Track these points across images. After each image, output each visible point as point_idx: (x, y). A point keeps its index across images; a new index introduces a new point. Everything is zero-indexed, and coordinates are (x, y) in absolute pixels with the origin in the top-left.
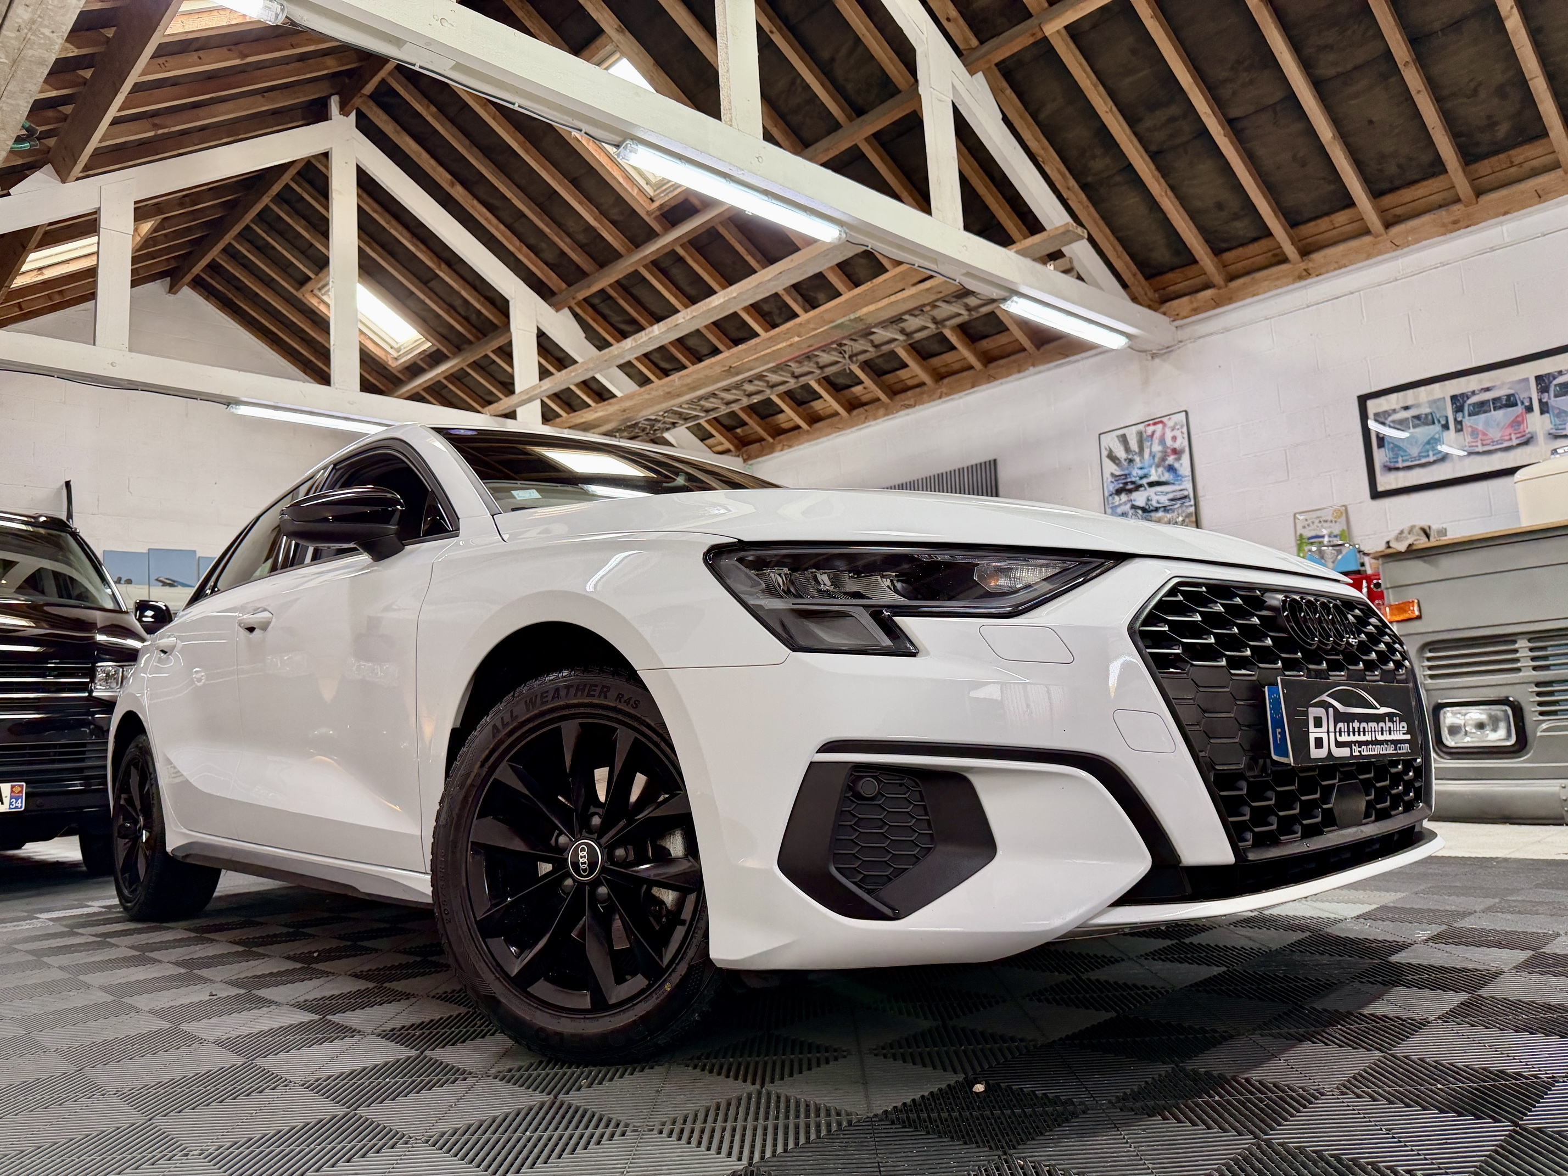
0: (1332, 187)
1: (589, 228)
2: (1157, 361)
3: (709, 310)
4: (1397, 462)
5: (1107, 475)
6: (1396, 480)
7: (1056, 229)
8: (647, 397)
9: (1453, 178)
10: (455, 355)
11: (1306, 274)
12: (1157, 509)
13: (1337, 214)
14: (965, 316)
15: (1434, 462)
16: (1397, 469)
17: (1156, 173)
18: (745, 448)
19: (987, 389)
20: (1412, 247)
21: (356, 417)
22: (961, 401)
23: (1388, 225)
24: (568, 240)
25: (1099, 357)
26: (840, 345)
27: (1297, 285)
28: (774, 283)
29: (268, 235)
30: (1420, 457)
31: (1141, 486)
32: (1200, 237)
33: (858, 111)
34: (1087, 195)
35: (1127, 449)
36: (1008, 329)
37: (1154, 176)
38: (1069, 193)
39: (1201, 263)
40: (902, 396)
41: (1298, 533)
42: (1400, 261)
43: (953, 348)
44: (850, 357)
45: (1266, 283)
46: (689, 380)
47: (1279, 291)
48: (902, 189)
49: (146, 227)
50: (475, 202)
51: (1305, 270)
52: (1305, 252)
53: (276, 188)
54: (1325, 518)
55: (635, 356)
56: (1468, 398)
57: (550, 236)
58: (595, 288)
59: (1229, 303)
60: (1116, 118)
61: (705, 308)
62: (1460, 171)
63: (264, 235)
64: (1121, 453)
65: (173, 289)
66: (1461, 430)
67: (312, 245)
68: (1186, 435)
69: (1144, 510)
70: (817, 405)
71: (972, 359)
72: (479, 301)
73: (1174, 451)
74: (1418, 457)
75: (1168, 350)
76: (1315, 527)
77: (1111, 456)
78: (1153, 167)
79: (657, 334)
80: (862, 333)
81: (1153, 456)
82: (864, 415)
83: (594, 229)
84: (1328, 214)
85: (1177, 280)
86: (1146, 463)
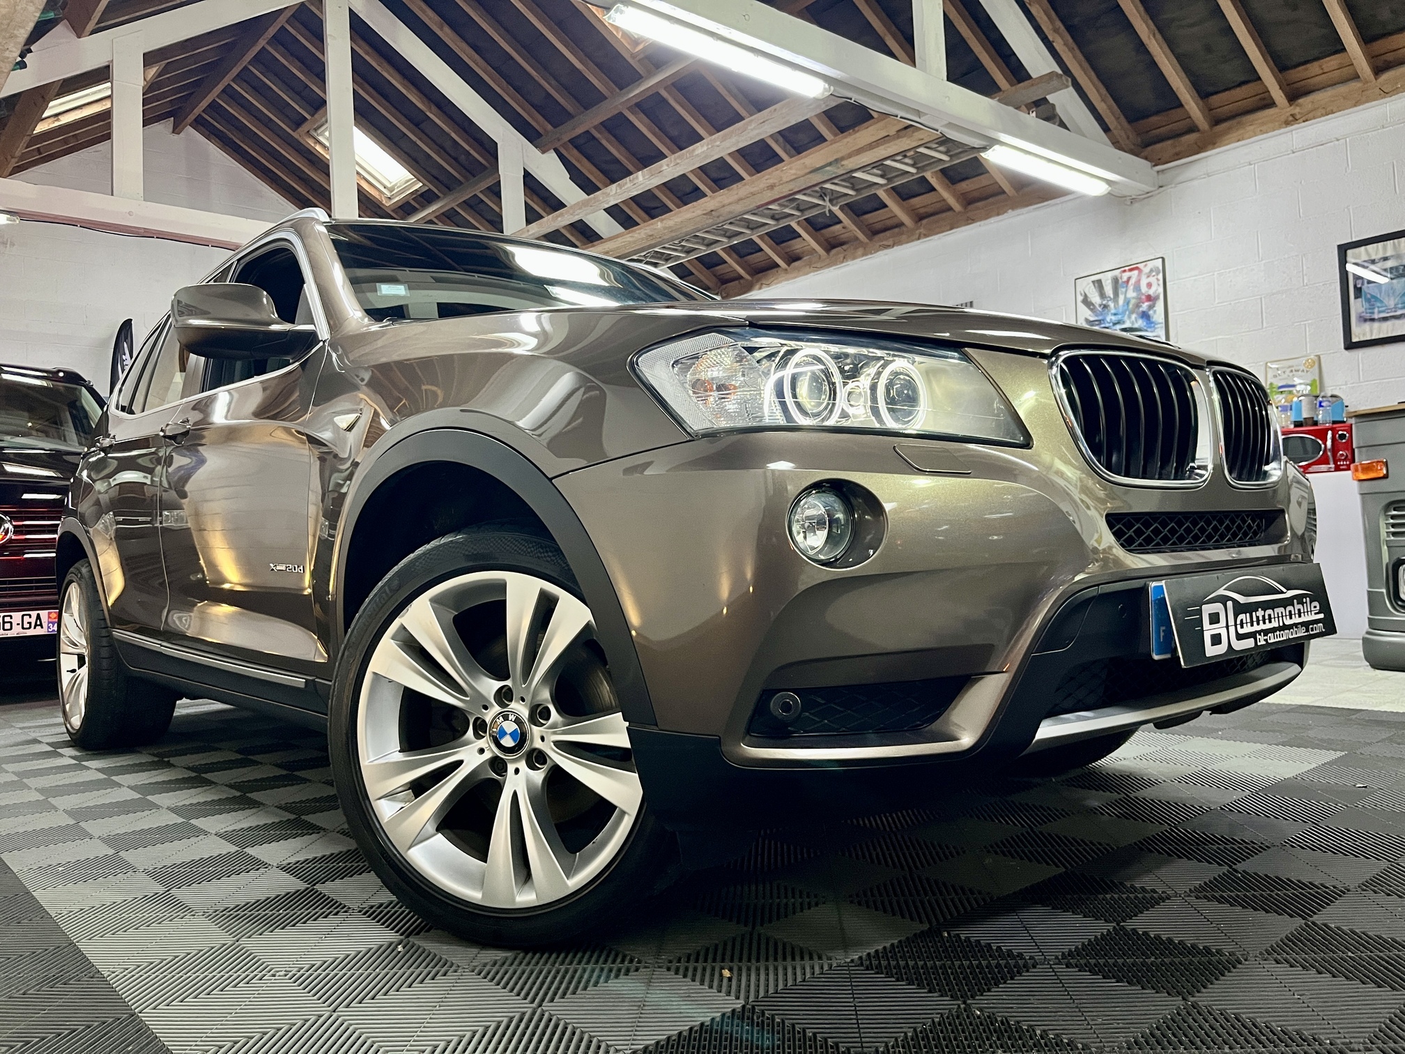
0: (1323, 32)
1: (574, 71)
2: (1136, 205)
3: (695, 156)
4: (1373, 313)
5: (1081, 320)
6: (1372, 331)
7: (1042, 77)
8: (631, 239)
10: (445, 194)
11: (1293, 120)
13: (1327, 59)
14: (948, 162)
16: (1373, 320)
18: (724, 286)
19: (966, 230)
20: (1400, 95)
22: (939, 242)
23: (1378, 71)
24: (553, 82)
26: (822, 188)
27: (1282, 130)
28: (756, 132)
29: (265, 76)
32: (1187, 81)
34: (1073, 38)
35: (1102, 295)
36: (988, 172)
37: (1142, 18)
38: (1056, 35)
39: (1186, 107)
40: (881, 235)
41: (1268, 383)
42: (1387, 108)
43: (933, 189)
44: (831, 201)
45: (1252, 127)
46: (673, 223)
47: (1265, 136)
48: (887, 33)
49: (153, 71)
50: (464, 45)
51: (1292, 115)
52: (1293, 97)
54: (1297, 368)
55: (620, 201)
57: (536, 78)
58: (579, 131)
61: (692, 154)
63: (261, 77)
64: (1095, 299)
65: (176, 129)
68: (1161, 282)
70: (796, 245)
71: (951, 201)
72: (467, 142)
73: (1149, 298)
74: (1395, 308)
75: (1148, 195)
76: (1285, 376)
77: (1086, 302)
78: (1142, 9)
79: (642, 181)
80: (842, 178)
81: (1127, 302)
82: (842, 255)
83: (579, 72)
84: (1318, 59)
85: (1160, 123)
86: (1120, 310)
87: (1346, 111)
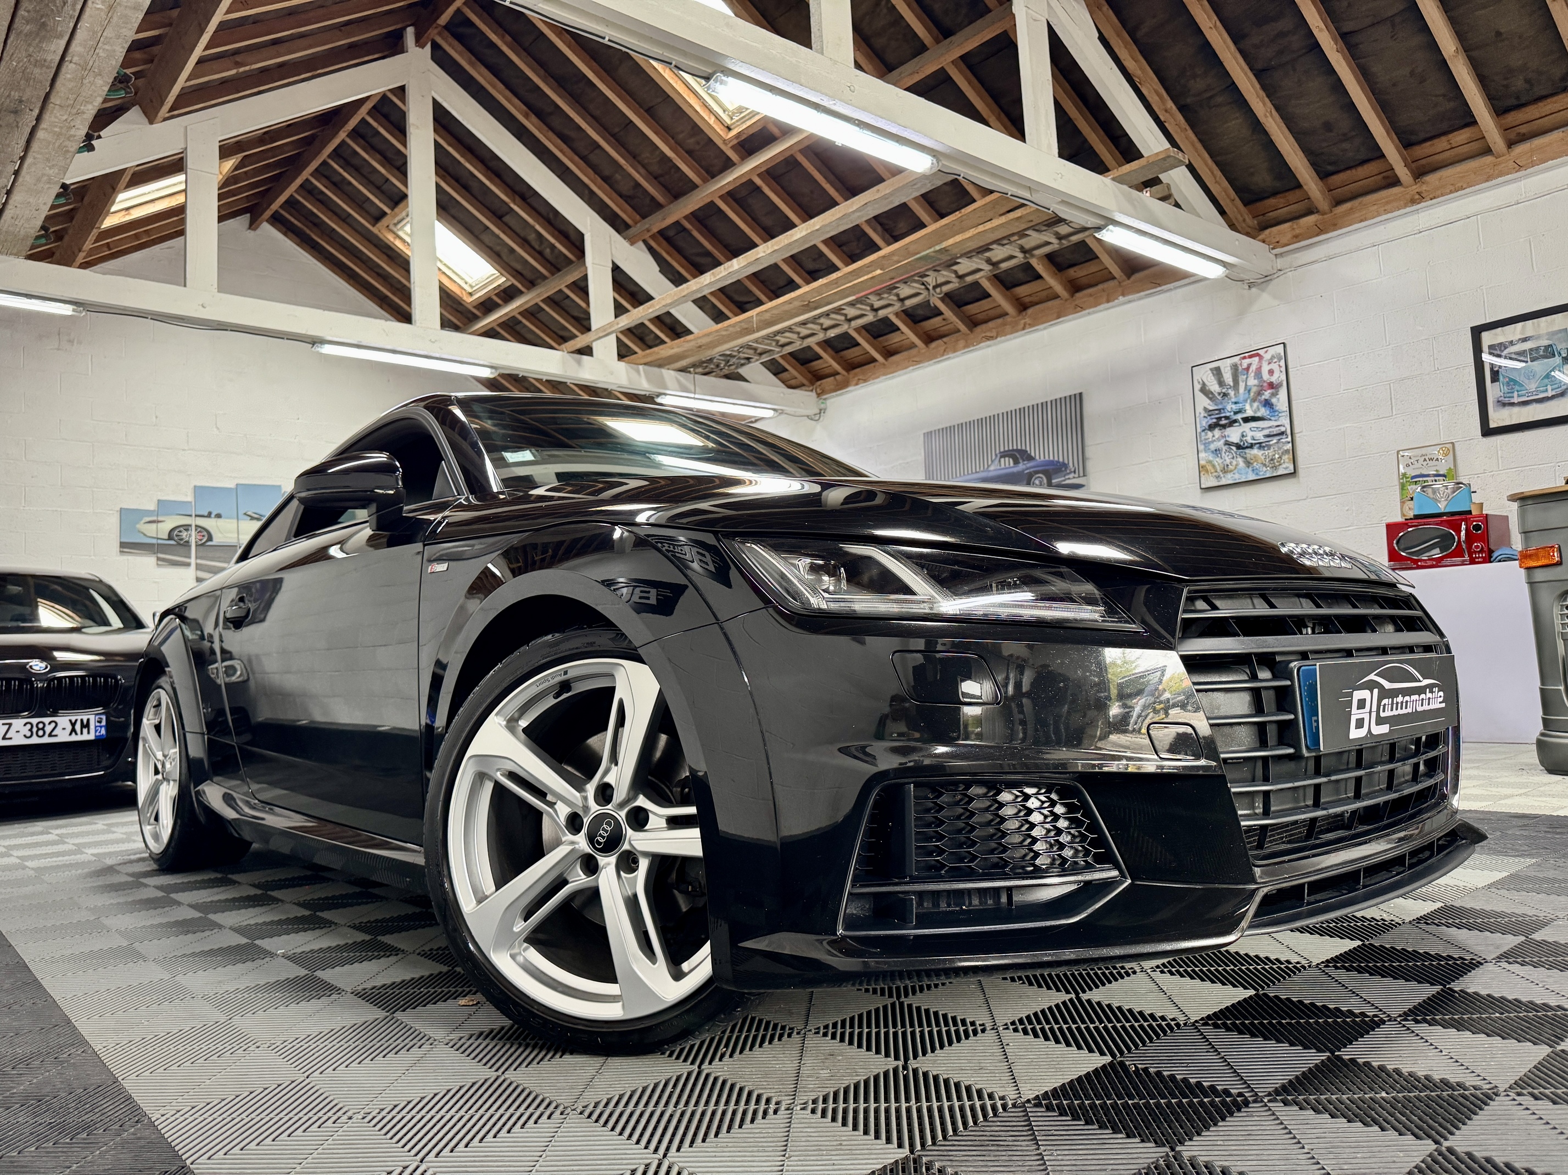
0: (1452, 104)
1: (665, 159)
2: (1254, 290)
3: (790, 244)
4: (1512, 397)
5: (1200, 409)
6: (1511, 416)
7: (1154, 155)
8: (724, 333)
10: (528, 289)
11: (1418, 199)
12: (1251, 446)
13: (1456, 133)
14: (1055, 245)
15: (1553, 397)
16: (1512, 404)
17: (1262, 93)
18: (819, 383)
19: (1074, 319)
20: (1536, 168)
21: (437, 355)
22: (1045, 332)
23: (1511, 144)
24: (642, 171)
25: (1195, 286)
26: (924, 276)
27: (1408, 209)
28: (858, 214)
29: (345, 170)
30: (1538, 392)
31: (1235, 421)
32: (1305, 160)
33: (945, 32)
34: (1184, 117)
35: (1221, 383)
36: (1097, 257)
37: (1258, 96)
38: (1167, 114)
39: (1305, 187)
40: (984, 327)
41: (1402, 470)
42: (1522, 183)
43: (1039, 277)
44: (934, 288)
45: (1376, 207)
46: (767, 316)
47: (1390, 215)
48: (991, 114)
49: (230, 164)
50: (550, 134)
51: (1418, 193)
52: (1419, 173)
53: (352, 124)
54: (1432, 457)
55: (711, 291)
57: (625, 168)
58: (670, 221)
59: (1334, 230)
60: (1220, 35)
61: (786, 242)
63: (341, 171)
64: (1214, 387)
65: (253, 225)
67: (387, 180)
68: (1283, 369)
69: (1239, 447)
70: (894, 339)
71: (1058, 288)
72: (553, 236)
73: (1271, 385)
74: (1536, 391)
75: (1267, 279)
76: (1419, 465)
77: (1205, 390)
78: (1258, 86)
80: (946, 264)
81: (1248, 390)
82: (943, 348)
83: (669, 160)
84: (1445, 133)
85: (1279, 205)
86: (1241, 398)
87: (1477, 187)
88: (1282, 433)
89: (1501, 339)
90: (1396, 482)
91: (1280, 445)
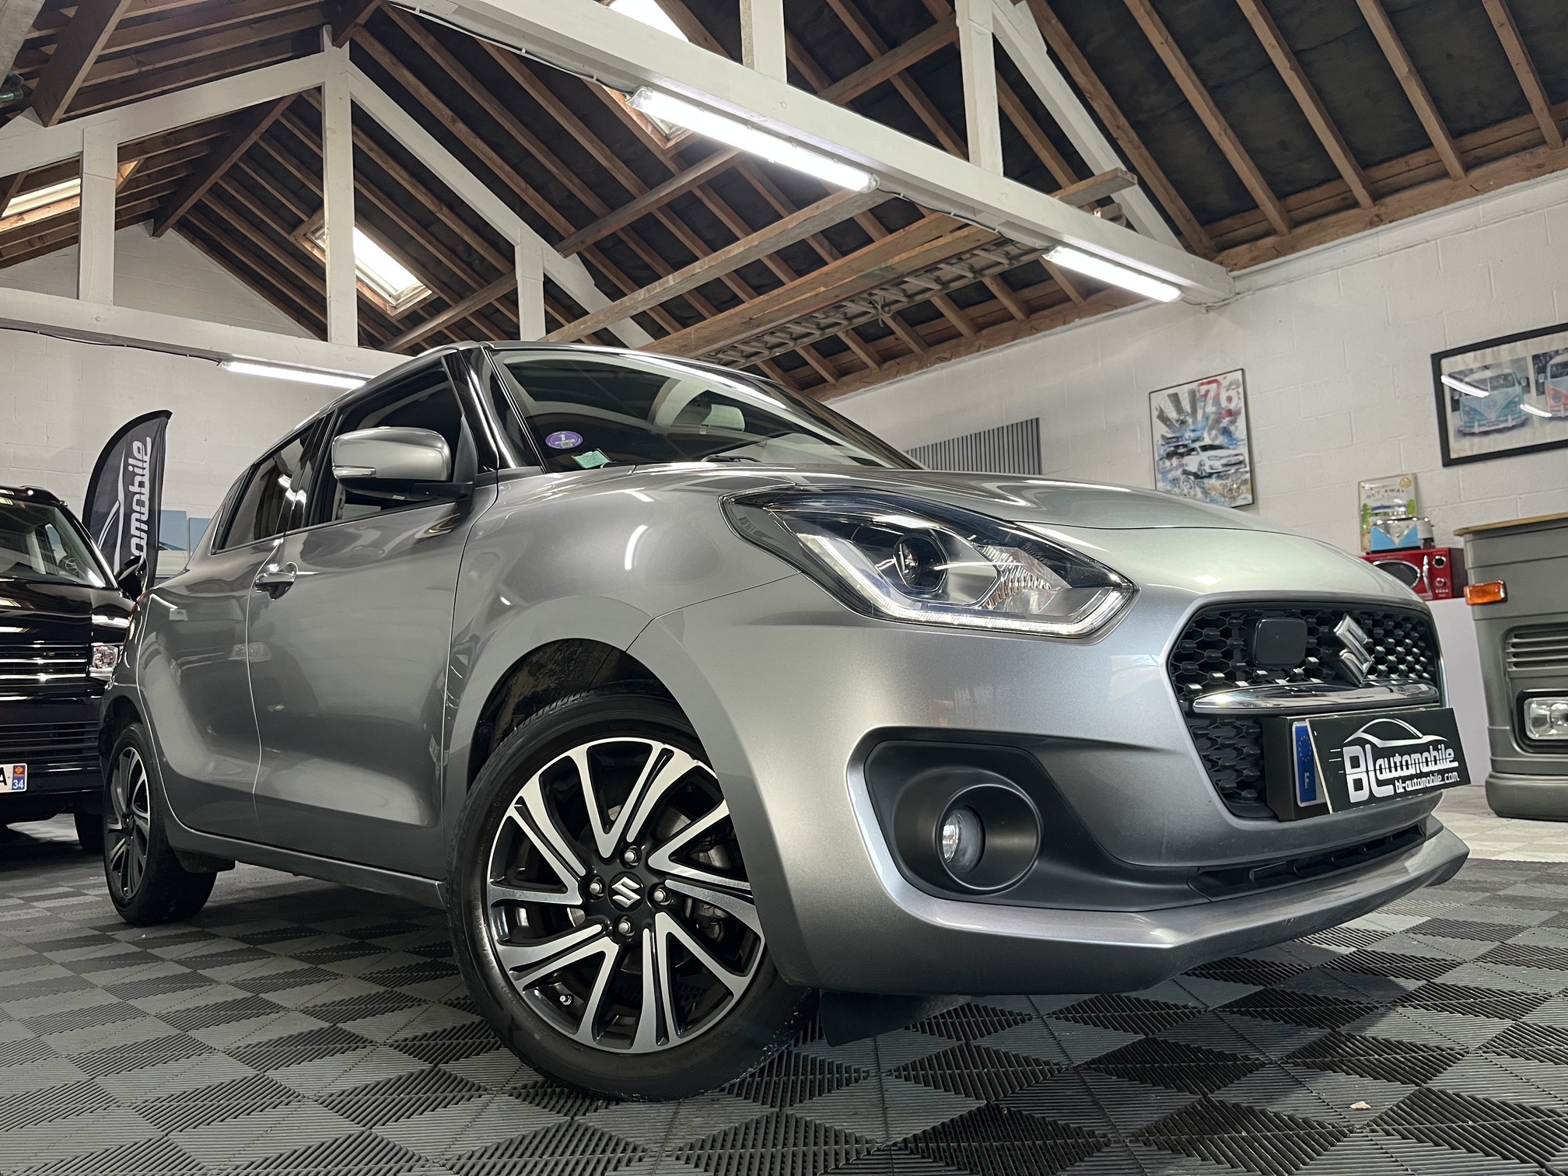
0: (1408, 126)
1: (600, 169)
2: (1212, 314)
3: (730, 258)
4: (1473, 427)
5: (1157, 437)
6: (1472, 447)
7: (1105, 174)
9: (1538, 118)
10: (456, 303)
11: (1379, 220)
12: (1210, 475)
13: (1413, 155)
14: (1006, 265)
15: (1513, 428)
16: (1473, 434)
17: (1217, 111)
19: (1030, 341)
20: (1493, 192)
21: (354, 374)
22: (1000, 354)
23: (1468, 167)
24: (576, 180)
25: (1149, 310)
26: (871, 294)
27: (1367, 232)
28: (798, 231)
29: (257, 174)
30: (1498, 422)
31: (1193, 450)
32: (1262, 180)
33: (890, 42)
34: (1138, 134)
35: (1179, 409)
36: (1052, 278)
37: (1211, 113)
38: (1119, 131)
39: (1262, 208)
40: (938, 347)
41: (1362, 503)
42: (1479, 208)
43: (994, 297)
44: (883, 307)
45: (1334, 230)
46: (706, 332)
47: (1348, 238)
48: (938, 128)
49: (130, 167)
50: (479, 141)
51: (1377, 216)
52: (1377, 196)
53: (265, 125)
54: (1392, 488)
55: (649, 307)
56: (1551, 358)
57: (558, 177)
58: (605, 233)
59: (1291, 254)
60: (1172, 50)
61: (723, 258)
62: (1546, 110)
63: (254, 175)
64: (1172, 414)
65: (157, 232)
66: (1543, 393)
67: (304, 185)
68: (1242, 396)
69: (1196, 476)
70: (845, 358)
71: (1013, 309)
72: (480, 244)
73: (1232, 414)
74: (1497, 421)
75: (1224, 303)
76: (1380, 496)
77: (1162, 417)
78: (1211, 103)
79: (673, 284)
80: (892, 283)
81: (1206, 417)
82: (896, 369)
83: (605, 170)
84: (1403, 155)
85: (1235, 226)
86: (1199, 426)
87: (1437, 210)
88: (1241, 462)
89: (1461, 368)
90: (1356, 513)
91: (1239, 475)
